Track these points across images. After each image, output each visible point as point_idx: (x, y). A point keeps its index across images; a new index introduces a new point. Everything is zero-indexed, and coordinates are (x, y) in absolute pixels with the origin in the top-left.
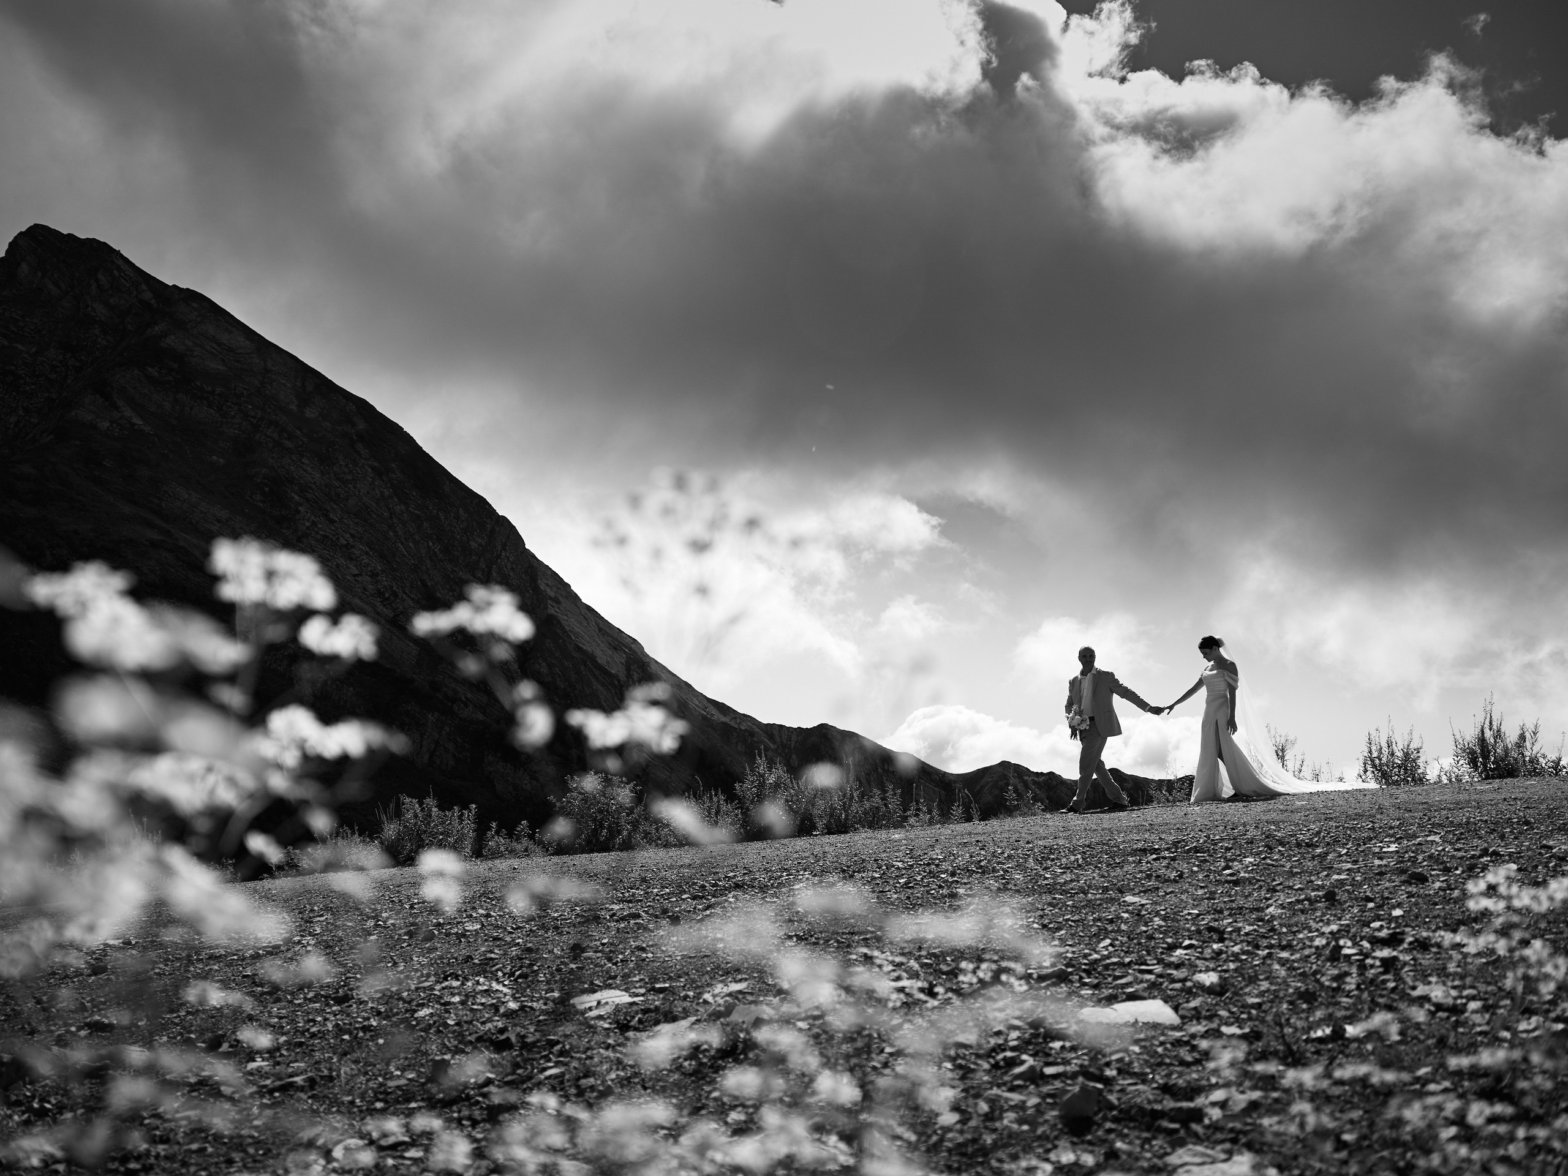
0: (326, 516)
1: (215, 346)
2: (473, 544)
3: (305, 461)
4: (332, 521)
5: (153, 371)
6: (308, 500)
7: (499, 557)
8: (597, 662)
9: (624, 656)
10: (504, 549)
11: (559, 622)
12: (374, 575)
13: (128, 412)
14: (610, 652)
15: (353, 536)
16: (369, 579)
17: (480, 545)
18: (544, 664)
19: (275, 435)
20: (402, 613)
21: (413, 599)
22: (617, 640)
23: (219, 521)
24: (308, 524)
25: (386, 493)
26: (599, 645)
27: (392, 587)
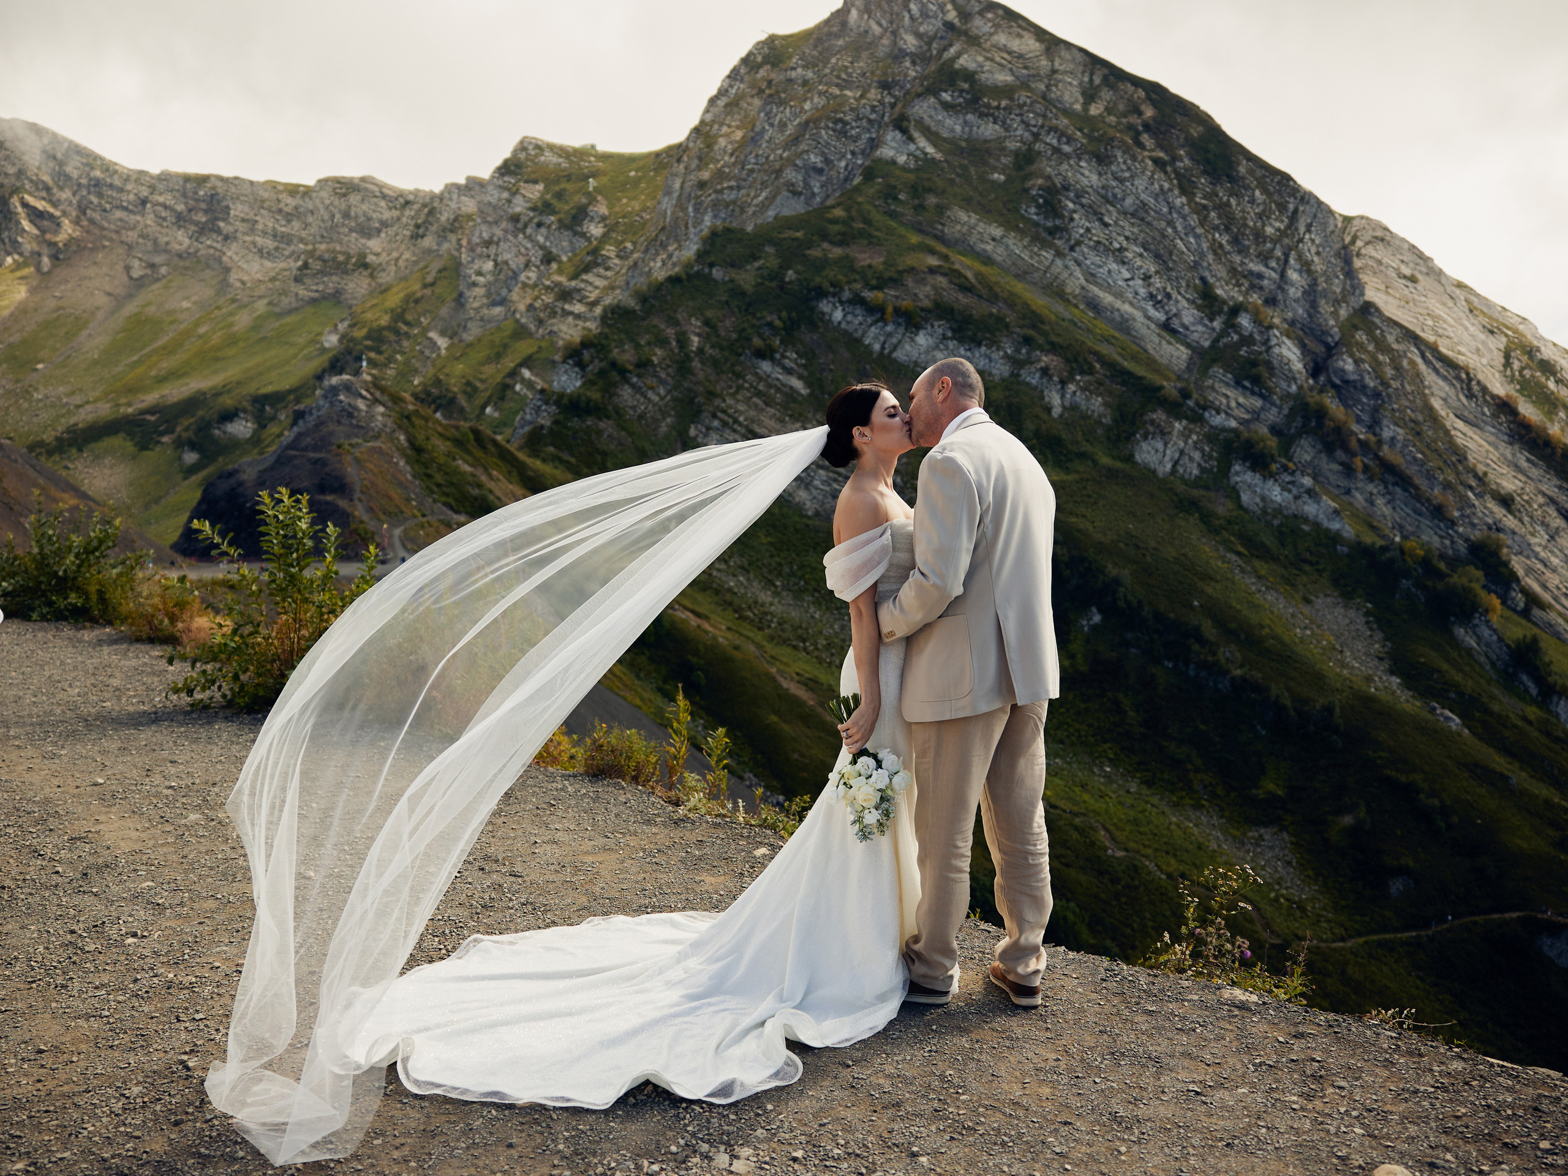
0: (1101, 220)
1: (1006, 56)
2: (1269, 230)
3: (1083, 164)
4: (1106, 225)
5: (946, 96)
6: (1083, 206)
7: (1301, 240)
8: (1439, 353)
9: (1504, 340)
10: (1308, 230)
11: (1378, 310)
12: (1146, 278)
13: (922, 143)
14: (1482, 336)
15: (1127, 238)
16: (1140, 282)
17: (1278, 230)
18: (1350, 360)
19: (1055, 142)
20: (1175, 315)
21: (1188, 300)
22: (1497, 321)
23: (994, 239)
24: (1081, 231)
25: (1166, 185)
26: (1467, 329)
27: (1165, 289)
